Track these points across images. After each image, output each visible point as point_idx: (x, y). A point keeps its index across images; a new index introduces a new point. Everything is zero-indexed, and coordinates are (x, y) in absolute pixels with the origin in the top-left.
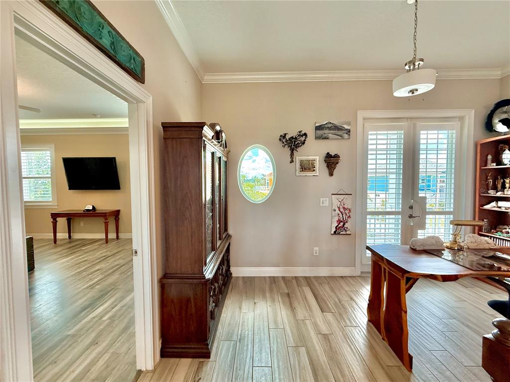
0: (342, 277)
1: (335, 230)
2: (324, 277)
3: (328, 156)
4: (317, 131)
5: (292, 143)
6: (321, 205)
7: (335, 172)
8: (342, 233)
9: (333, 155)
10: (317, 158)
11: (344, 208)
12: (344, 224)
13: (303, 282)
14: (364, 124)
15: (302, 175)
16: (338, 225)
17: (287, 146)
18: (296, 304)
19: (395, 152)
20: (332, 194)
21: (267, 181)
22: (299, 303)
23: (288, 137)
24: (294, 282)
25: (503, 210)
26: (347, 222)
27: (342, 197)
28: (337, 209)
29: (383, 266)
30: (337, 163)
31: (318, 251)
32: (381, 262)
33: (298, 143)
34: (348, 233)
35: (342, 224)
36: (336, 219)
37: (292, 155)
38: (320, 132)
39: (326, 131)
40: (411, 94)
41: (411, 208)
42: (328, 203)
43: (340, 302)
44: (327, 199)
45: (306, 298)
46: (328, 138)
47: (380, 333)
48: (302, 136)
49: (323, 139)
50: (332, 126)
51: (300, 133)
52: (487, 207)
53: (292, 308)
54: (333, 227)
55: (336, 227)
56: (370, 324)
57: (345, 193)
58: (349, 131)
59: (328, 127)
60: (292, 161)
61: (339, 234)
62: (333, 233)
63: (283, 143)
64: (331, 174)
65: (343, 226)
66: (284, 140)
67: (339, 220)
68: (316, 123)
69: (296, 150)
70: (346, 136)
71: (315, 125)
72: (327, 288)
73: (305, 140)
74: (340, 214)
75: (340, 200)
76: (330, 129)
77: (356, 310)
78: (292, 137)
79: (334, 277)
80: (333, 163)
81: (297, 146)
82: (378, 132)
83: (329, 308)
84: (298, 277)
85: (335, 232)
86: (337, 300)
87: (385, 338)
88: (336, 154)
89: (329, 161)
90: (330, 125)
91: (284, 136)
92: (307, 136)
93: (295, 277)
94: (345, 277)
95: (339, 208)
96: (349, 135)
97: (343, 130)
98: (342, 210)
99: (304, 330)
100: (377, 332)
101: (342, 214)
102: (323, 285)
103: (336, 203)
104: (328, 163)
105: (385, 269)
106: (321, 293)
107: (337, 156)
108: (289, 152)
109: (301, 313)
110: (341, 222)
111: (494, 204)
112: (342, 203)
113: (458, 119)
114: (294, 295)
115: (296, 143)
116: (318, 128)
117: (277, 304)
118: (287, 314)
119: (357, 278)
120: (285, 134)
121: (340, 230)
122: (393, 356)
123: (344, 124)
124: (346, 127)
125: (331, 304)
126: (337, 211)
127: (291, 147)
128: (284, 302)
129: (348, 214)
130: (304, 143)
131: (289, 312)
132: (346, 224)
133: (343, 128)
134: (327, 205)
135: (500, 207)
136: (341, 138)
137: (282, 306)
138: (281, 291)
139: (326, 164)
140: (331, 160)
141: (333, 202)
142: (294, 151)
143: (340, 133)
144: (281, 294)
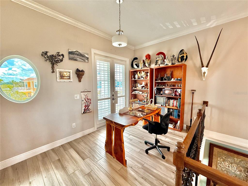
0: (89, 134)
1: (84, 111)
2: (80, 138)
3: (78, 70)
4: (70, 55)
5: (53, 59)
6: (75, 99)
7: (82, 80)
8: (87, 112)
9: (81, 70)
10: (71, 71)
11: (88, 99)
12: (88, 107)
13: (68, 146)
14: (94, 56)
15: (61, 81)
16: (85, 108)
17: (48, 61)
18: (66, 164)
19: (107, 72)
20: (81, 92)
21: (25, 84)
22: (68, 162)
23: (49, 54)
24: (62, 149)
25: (136, 94)
26: (89, 106)
27: (86, 93)
28: (84, 100)
29: (112, 125)
30: (83, 75)
31: (75, 125)
32: (111, 124)
33: (58, 60)
34: (90, 111)
35: (87, 107)
36: (84, 105)
37: (53, 68)
38: (71, 56)
39: (76, 56)
40: (118, 46)
41: (113, 95)
42: (79, 97)
43: (91, 149)
44: (79, 95)
45: (72, 157)
46: (77, 60)
47: (112, 156)
48: (60, 56)
49: (74, 60)
50: (79, 54)
51: (58, 53)
52: (132, 93)
53: (64, 168)
54: (83, 110)
55: (84, 110)
56: (107, 153)
57: (87, 91)
58: (88, 58)
59: (76, 54)
60: (53, 72)
61: (86, 113)
62: (83, 113)
63: (45, 58)
64: (80, 81)
65: (88, 108)
66: (46, 56)
67: (85, 106)
68: (69, 49)
69: (56, 64)
70: (86, 61)
71: (68, 51)
72: (82, 144)
73: (62, 59)
74: (86, 102)
75: (86, 95)
76: (78, 55)
77: (100, 149)
78: (53, 55)
79: (85, 136)
80: (81, 75)
81: (57, 62)
82: (100, 62)
83: (86, 155)
84: (63, 145)
85: (84, 112)
86: (89, 148)
87: (115, 157)
88: (82, 70)
89: (78, 74)
90: (78, 53)
91: (46, 53)
92: (64, 56)
93: (62, 145)
94: (90, 133)
95: (85, 99)
96: (88, 60)
97: (85, 57)
98: (87, 100)
99: (75, 179)
100: (111, 156)
101: (87, 102)
102: (80, 143)
103: (83, 97)
104: (78, 75)
105: (113, 126)
106: (80, 148)
107: (82, 71)
108: (51, 66)
109: (71, 169)
110: (87, 106)
111: (134, 92)
112: (86, 96)
113: (124, 61)
114: (63, 159)
115: (56, 60)
116: (70, 53)
117: (51, 172)
118: (61, 175)
119: (96, 132)
120: (47, 52)
121: (86, 110)
122: (119, 164)
123: (85, 54)
124: (87, 56)
125: (87, 153)
126: (84, 101)
127: (52, 62)
128: (57, 168)
129: (90, 102)
130: (62, 61)
131: (62, 173)
132: (89, 107)
133: (85, 56)
134: (79, 98)
135: (135, 93)
136: (84, 61)
137: (56, 171)
138: (53, 160)
139: (76, 75)
140: (80, 73)
141: (82, 96)
142: (55, 65)
143: (83, 58)
144: (54, 163)
